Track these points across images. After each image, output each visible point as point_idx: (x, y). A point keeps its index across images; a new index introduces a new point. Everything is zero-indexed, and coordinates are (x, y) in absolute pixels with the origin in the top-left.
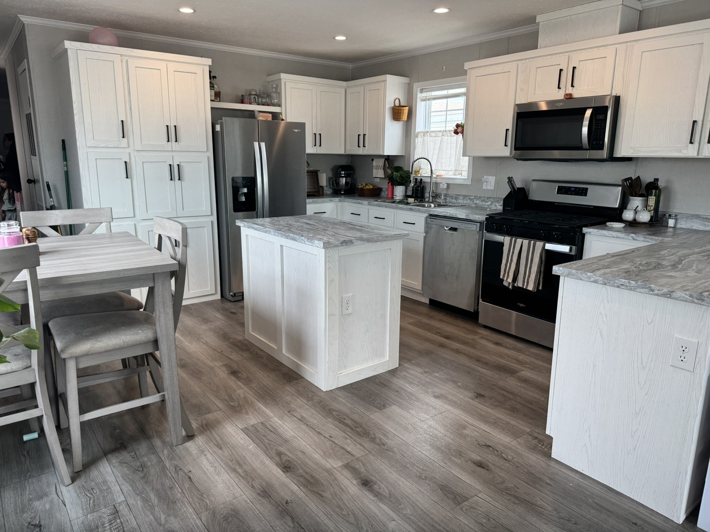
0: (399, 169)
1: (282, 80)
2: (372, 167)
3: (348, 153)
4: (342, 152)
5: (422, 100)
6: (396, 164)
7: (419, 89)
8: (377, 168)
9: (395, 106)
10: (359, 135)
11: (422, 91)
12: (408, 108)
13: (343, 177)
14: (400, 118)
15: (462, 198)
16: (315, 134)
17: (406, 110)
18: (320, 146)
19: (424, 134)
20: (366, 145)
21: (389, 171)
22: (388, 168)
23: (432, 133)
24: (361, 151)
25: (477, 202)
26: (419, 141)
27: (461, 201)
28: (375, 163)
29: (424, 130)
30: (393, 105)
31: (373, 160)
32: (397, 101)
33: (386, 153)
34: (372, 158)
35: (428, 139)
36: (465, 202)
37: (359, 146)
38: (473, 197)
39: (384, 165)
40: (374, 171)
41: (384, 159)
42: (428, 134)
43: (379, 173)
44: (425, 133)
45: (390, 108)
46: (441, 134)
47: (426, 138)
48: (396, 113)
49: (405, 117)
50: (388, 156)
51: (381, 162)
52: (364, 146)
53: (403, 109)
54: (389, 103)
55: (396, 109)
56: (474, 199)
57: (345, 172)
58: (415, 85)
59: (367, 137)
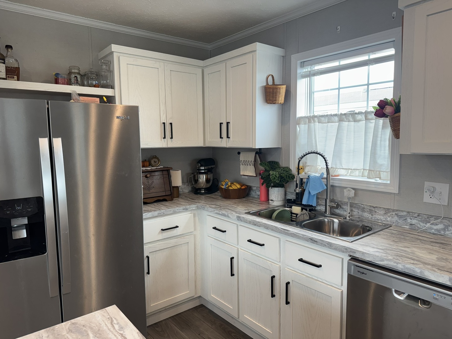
0: (274, 165)
1: (115, 54)
2: (238, 161)
3: (208, 145)
4: (201, 144)
5: (304, 77)
6: (270, 159)
7: (299, 62)
8: (246, 163)
9: (268, 84)
10: (221, 124)
11: (303, 65)
12: (285, 86)
13: (203, 173)
14: (275, 100)
15: (382, 212)
16: (164, 123)
17: (283, 89)
18: (172, 138)
20: (231, 135)
21: (262, 168)
22: (261, 164)
23: (322, 118)
24: (224, 143)
25: (414, 221)
26: (302, 129)
27: (382, 217)
28: (242, 157)
29: (308, 115)
30: (265, 84)
31: (239, 153)
32: (270, 79)
33: (258, 146)
34: (239, 151)
35: (316, 125)
36: (389, 219)
37: (221, 137)
38: (405, 213)
39: (255, 160)
40: (242, 167)
41: (254, 153)
42: (316, 119)
43: (248, 170)
44: (310, 119)
45: (262, 87)
46: (336, 119)
47: (312, 125)
48: (269, 94)
49: (281, 99)
50: (260, 149)
51: (251, 157)
52: (228, 137)
54: (260, 81)
55: (270, 88)
56: (406, 216)
57: (206, 168)
58: (294, 57)
59: (231, 126)
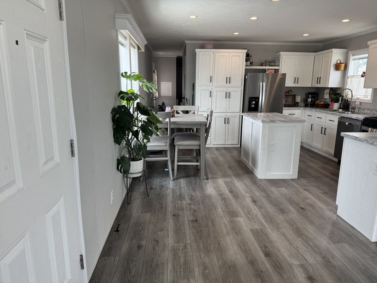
2: (324, 93)
3: (313, 86)
4: (310, 86)
5: (353, 60)
6: (338, 92)
7: (351, 55)
8: (326, 94)
9: (337, 63)
10: (318, 78)
11: (353, 55)
12: (345, 64)
13: (310, 98)
14: (340, 69)
16: (295, 78)
17: (343, 65)
18: (298, 83)
19: (352, 77)
20: (321, 82)
22: (332, 94)
23: (356, 76)
24: (318, 86)
26: (349, 80)
28: (325, 92)
29: (352, 75)
30: (336, 63)
31: (325, 90)
32: (339, 61)
33: (330, 86)
34: (325, 88)
35: (353, 79)
37: (317, 83)
39: (330, 92)
40: (325, 95)
41: (330, 89)
43: (327, 96)
45: (334, 64)
47: (352, 79)
48: (337, 67)
49: (342, 69)
50: (332, 88)
51: (327, 91)
53: (341, 65)
54: (334, 62)
55: (337, 65)
57: (311, 96)
58: (350, 52)
59: (321, 79)
